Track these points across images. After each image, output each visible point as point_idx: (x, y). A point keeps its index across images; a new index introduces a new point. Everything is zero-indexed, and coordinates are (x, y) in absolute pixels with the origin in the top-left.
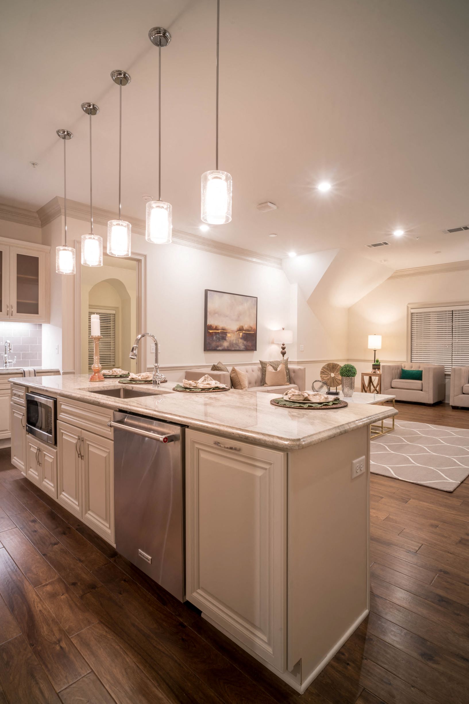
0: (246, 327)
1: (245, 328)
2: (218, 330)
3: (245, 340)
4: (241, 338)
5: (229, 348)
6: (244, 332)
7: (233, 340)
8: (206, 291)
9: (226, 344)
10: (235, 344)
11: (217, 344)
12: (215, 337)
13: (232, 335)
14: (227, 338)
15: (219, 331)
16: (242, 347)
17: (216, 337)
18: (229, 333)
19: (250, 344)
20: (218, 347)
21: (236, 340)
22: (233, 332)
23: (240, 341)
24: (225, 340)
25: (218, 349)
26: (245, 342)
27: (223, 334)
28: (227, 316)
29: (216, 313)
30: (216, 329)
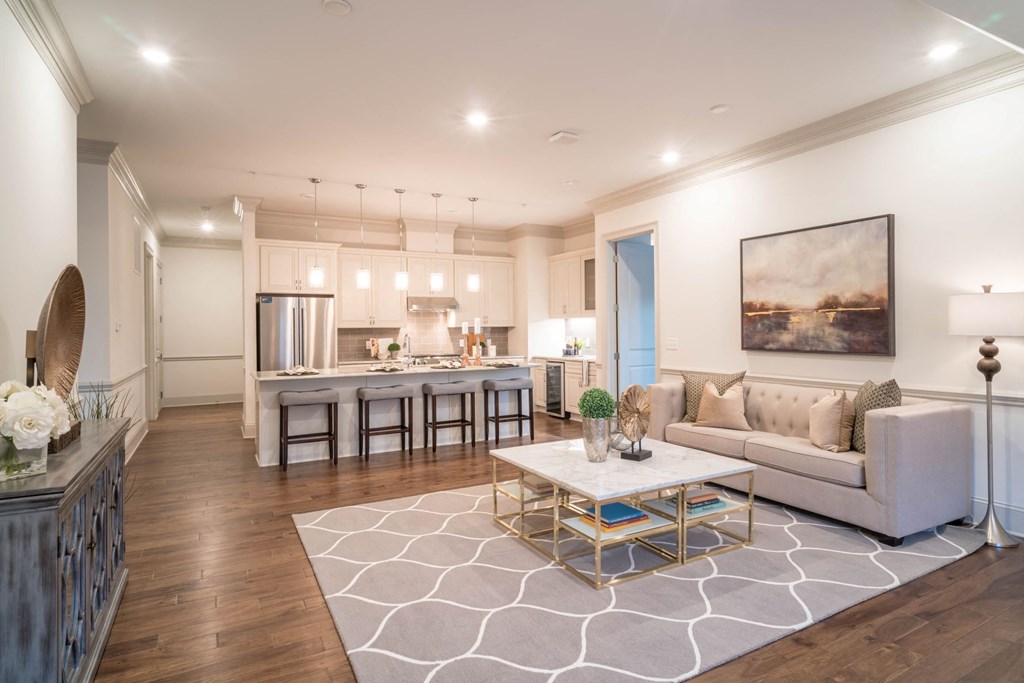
0: (847, 296)
1: (843, 300)
2: (767, 310)
3: (845, 329)
4: (832, 325)
5: (796, 347)
6: (840, 309)
7: (808, 329)
8: (742, 241)
9: (786, 338)
10: (813, 338)
11: (766, 337)
12: (759, 326)
13: (804, 318)
14: (790, 326)
15: (771, 312)
16: (837, 345)
17: (763, 324)
18: (795, 314)
19: (863, 337)
20: (767, 343)
21: (815, 329)
22: (805, 312)
23: (829, 330)
24: (785, 329)
25: (767, 347)
26: (846, 334)
27: (780, 318)
28: (788, 281)
29: (761, 279)
30: (763, 308)
